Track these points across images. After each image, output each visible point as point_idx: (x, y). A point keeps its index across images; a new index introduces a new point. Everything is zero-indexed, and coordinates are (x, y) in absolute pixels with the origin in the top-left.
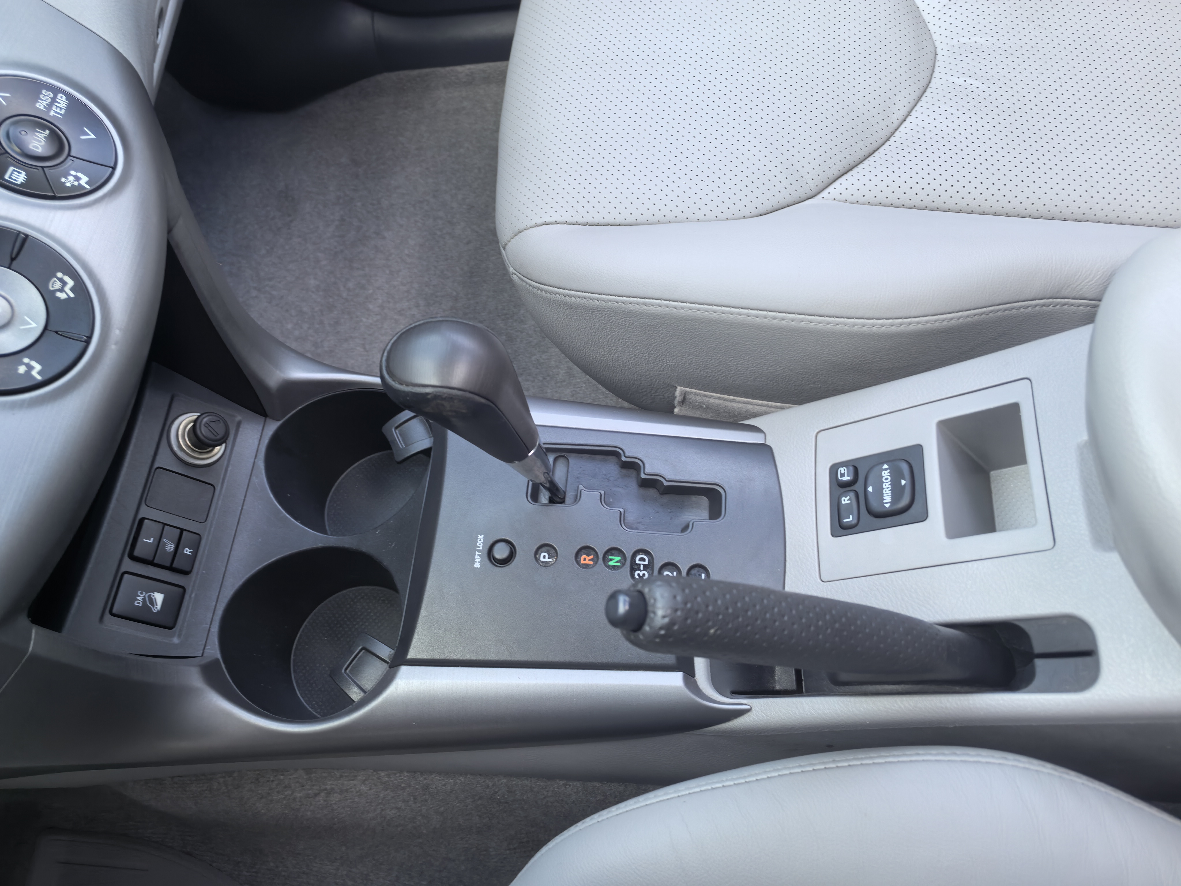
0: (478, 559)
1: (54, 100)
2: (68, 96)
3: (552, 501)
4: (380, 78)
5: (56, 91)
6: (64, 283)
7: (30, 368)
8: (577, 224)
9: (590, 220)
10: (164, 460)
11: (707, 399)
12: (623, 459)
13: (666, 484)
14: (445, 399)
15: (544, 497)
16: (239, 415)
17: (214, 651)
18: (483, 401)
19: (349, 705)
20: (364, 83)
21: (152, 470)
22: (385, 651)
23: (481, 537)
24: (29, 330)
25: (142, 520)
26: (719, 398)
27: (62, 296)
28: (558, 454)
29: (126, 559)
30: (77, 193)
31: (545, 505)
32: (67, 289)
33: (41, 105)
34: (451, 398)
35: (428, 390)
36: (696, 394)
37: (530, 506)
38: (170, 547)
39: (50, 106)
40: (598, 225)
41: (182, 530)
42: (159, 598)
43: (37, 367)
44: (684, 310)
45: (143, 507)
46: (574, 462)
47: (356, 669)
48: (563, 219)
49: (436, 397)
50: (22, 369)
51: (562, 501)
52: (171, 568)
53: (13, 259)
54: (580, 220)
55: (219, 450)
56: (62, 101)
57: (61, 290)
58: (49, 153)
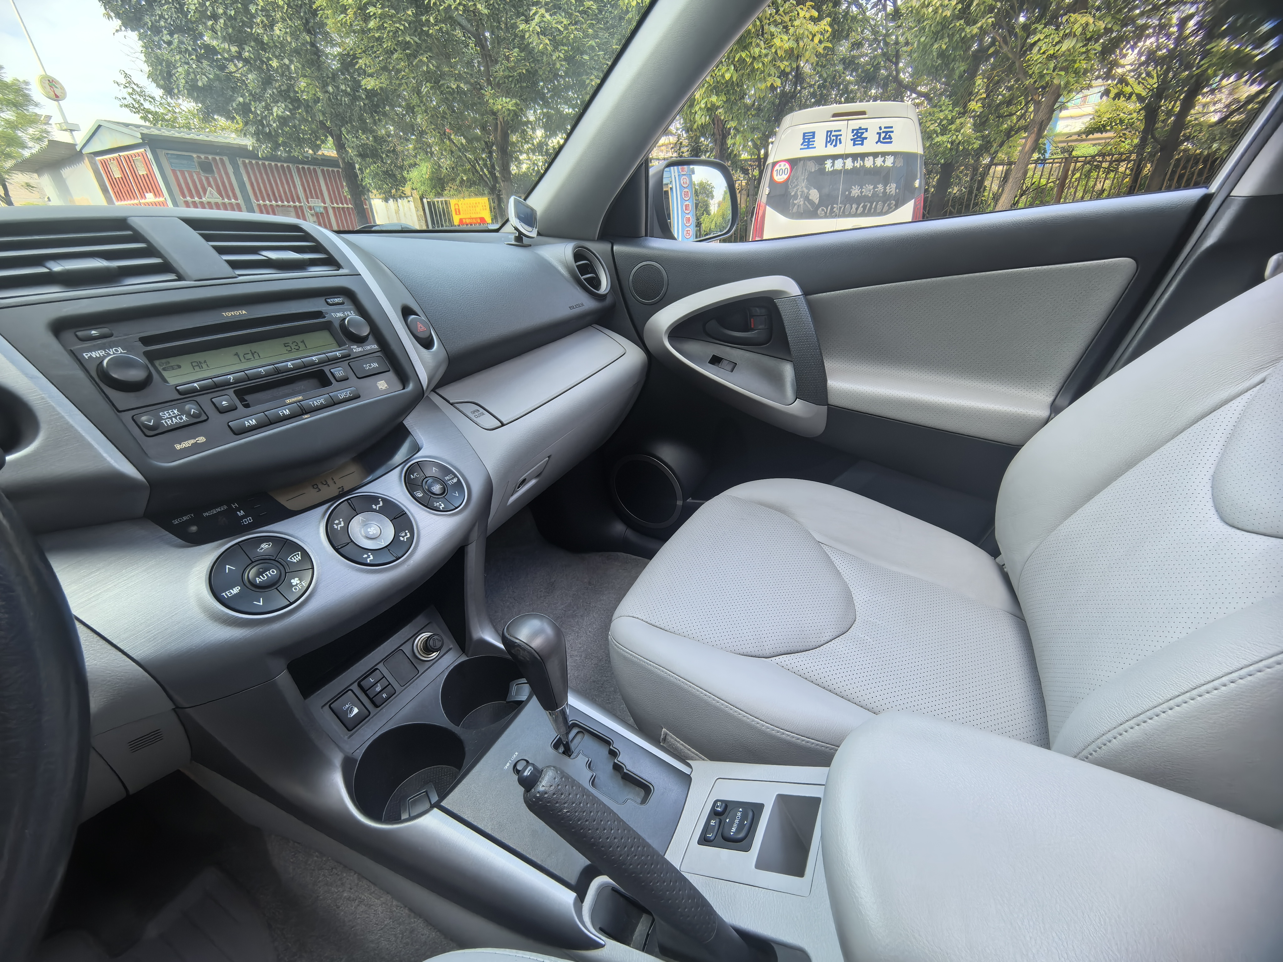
0: (508, 765)
1: (452, 479)
2: (459, 480)
3: (564, 753)
5: (456, 476)
6: (406, 535)
7: (369, 557)
8: (647, 622)
9: (653, 623)
10: (406, 649)
11: (677, 743)
12: (611, 747)
13: (625, 771)
14: (522, 648)
15: (561, 749)
16: (452, 645)
17: (359, 755)
18: (539, 658)
19: (397, 819)
21: (398, 650)
22: (435, 798)
23: (517, 753)
24: (380, 544)
25: (377, 669)
26: (682, 745)
27: (402, 539)
28: (582, 730)
29: (356, 684)
30: (437, 509)
31: (560, 753)
32: (405, 537)
33: (447, 478)
34: (524, 649)
35: (517, 641)
36: (673, 738)
37: (551, 750)
38: (378, 689)
39: (450, 480)
40: (656, 626)
41: (390, 684)
42: (356, 711)
43: (372, 557)
45: (381, 664)
46: (587, 737)
47: (415, 803)
48: (641, 618)
49: (519, 646)
50: (365, 556)
51: (570, 756)
52: (371, 700)
53: (395, 519)
54: (649, 621)
55: (433, 656)
56: (455, 480)
57: (403, 537)
58: (438, 492)
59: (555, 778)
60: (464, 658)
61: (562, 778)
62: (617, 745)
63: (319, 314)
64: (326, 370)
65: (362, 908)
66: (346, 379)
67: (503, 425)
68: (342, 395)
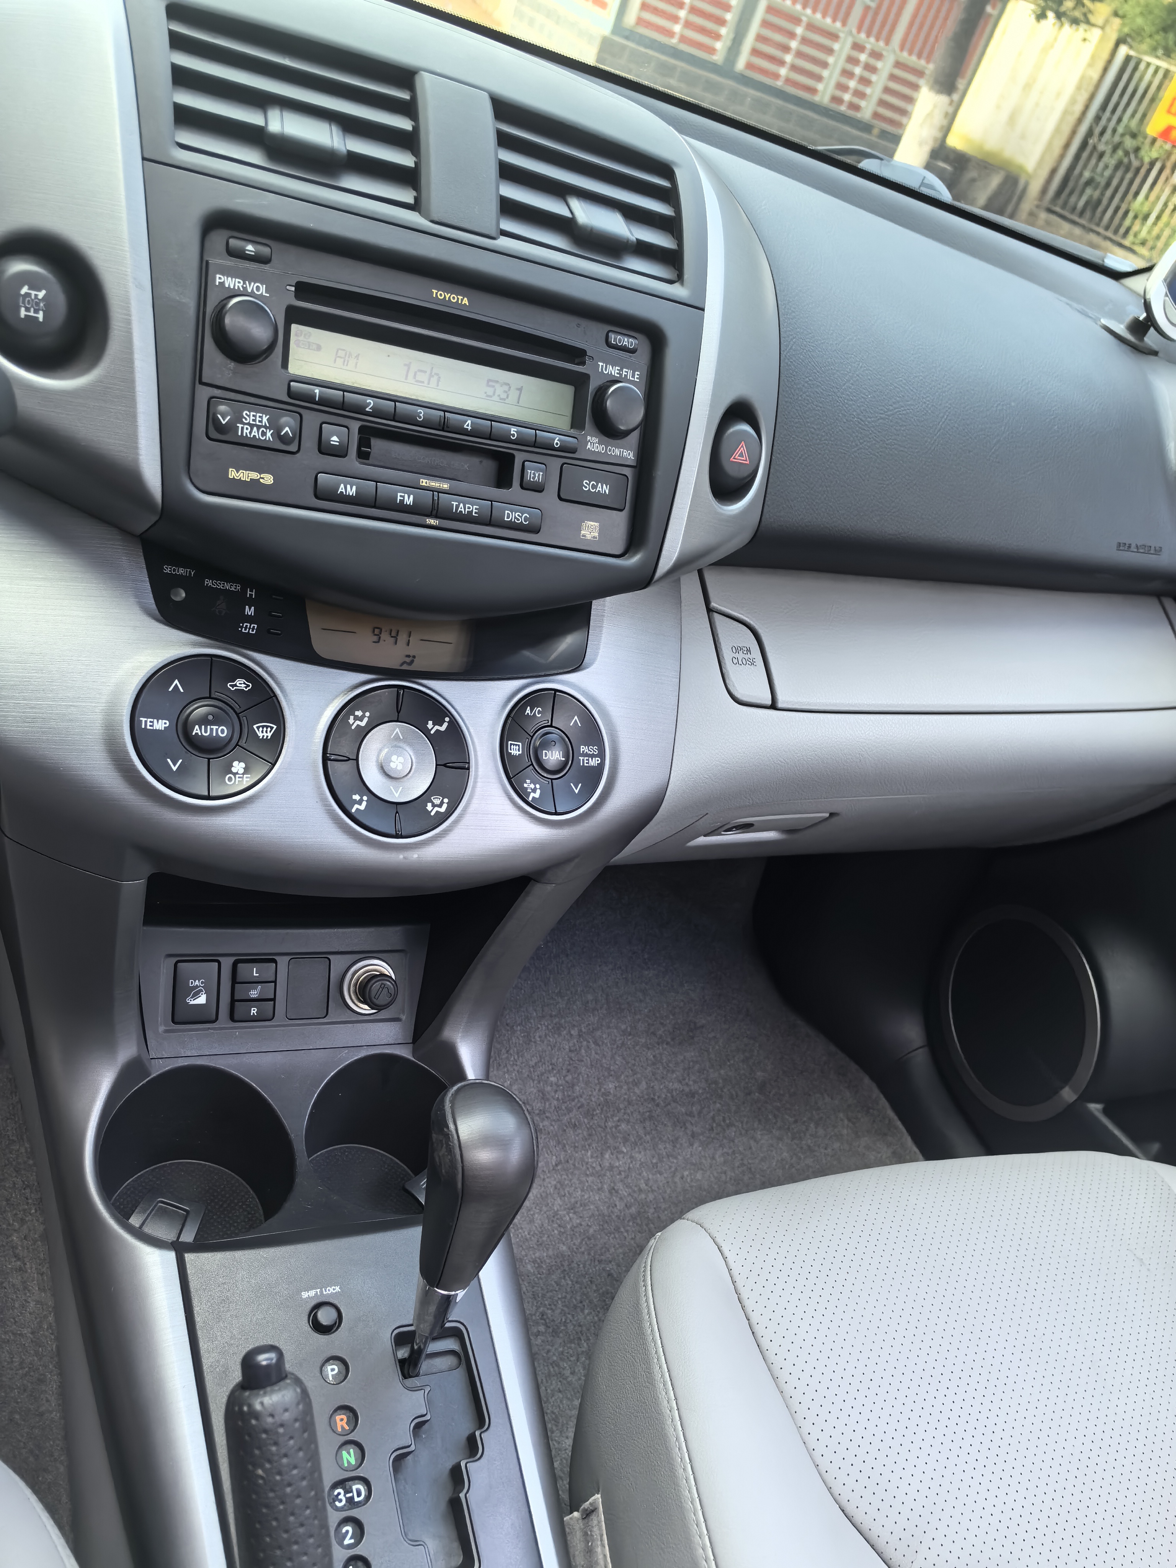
0: (312, 1293)
1: (592, 756)
2: (601, 766)
3: (402, 1363)
4: (867, 1080)
5: (602, 755)
6: (440, 806)
7: (360, 802)
8: (734, 1282)
9: (744, 1296)
10: (338, 963)
11: (599, 1543)
12: (477, 1433)
13: (462, 1495)
14: (448, 1145)
15: (403, 1352)
16: (408, 1017)
17: (158, 1068)
18: (460, 1185)
19: (123, 1214)
20: (854, 1067)
21: (325, 956)
22: (188, 1237)
23: (338, 1289)
24: (391, 793)
25: (275, 961)
26: (605, 1556)
27: (429, 807)
28: (462, 1355)
29: (232, 960)
30: (522, 795)
31: (395, 1355)
32: (436, 809)
33: (584, 749)
34: (450, 1150)
35: (452, 1126)
36: (600, 1529)
37: (387, 1338)
38: (254, 994)
39: (587, 755)
40: (743, 1307)
41: (274, 1000)
42: (202, 1000)
43: (363, 807)
44: (674, 1431)
45: (287, 959)
46: (459, 1375)
47: (163, 1214)
48: (732, 1265)
49: (447, 1136)
50: (356, 797)
51: (406, 1375)
52: (233, 1001)
53: (445, 765)
54: (740, 1284)
55: (365, 1009)
56: (594, 762)
57: (434, 806)
58: (549, 766)
59: (286, 1410)
60: (405, 1052)
61: (296, 1420)
62: (490, 1439)
63: (577, 355)
64: (519, 458)
65: (16, 1279)
66: (538, 488)
67: (773, 706)
68: (511, 515)
